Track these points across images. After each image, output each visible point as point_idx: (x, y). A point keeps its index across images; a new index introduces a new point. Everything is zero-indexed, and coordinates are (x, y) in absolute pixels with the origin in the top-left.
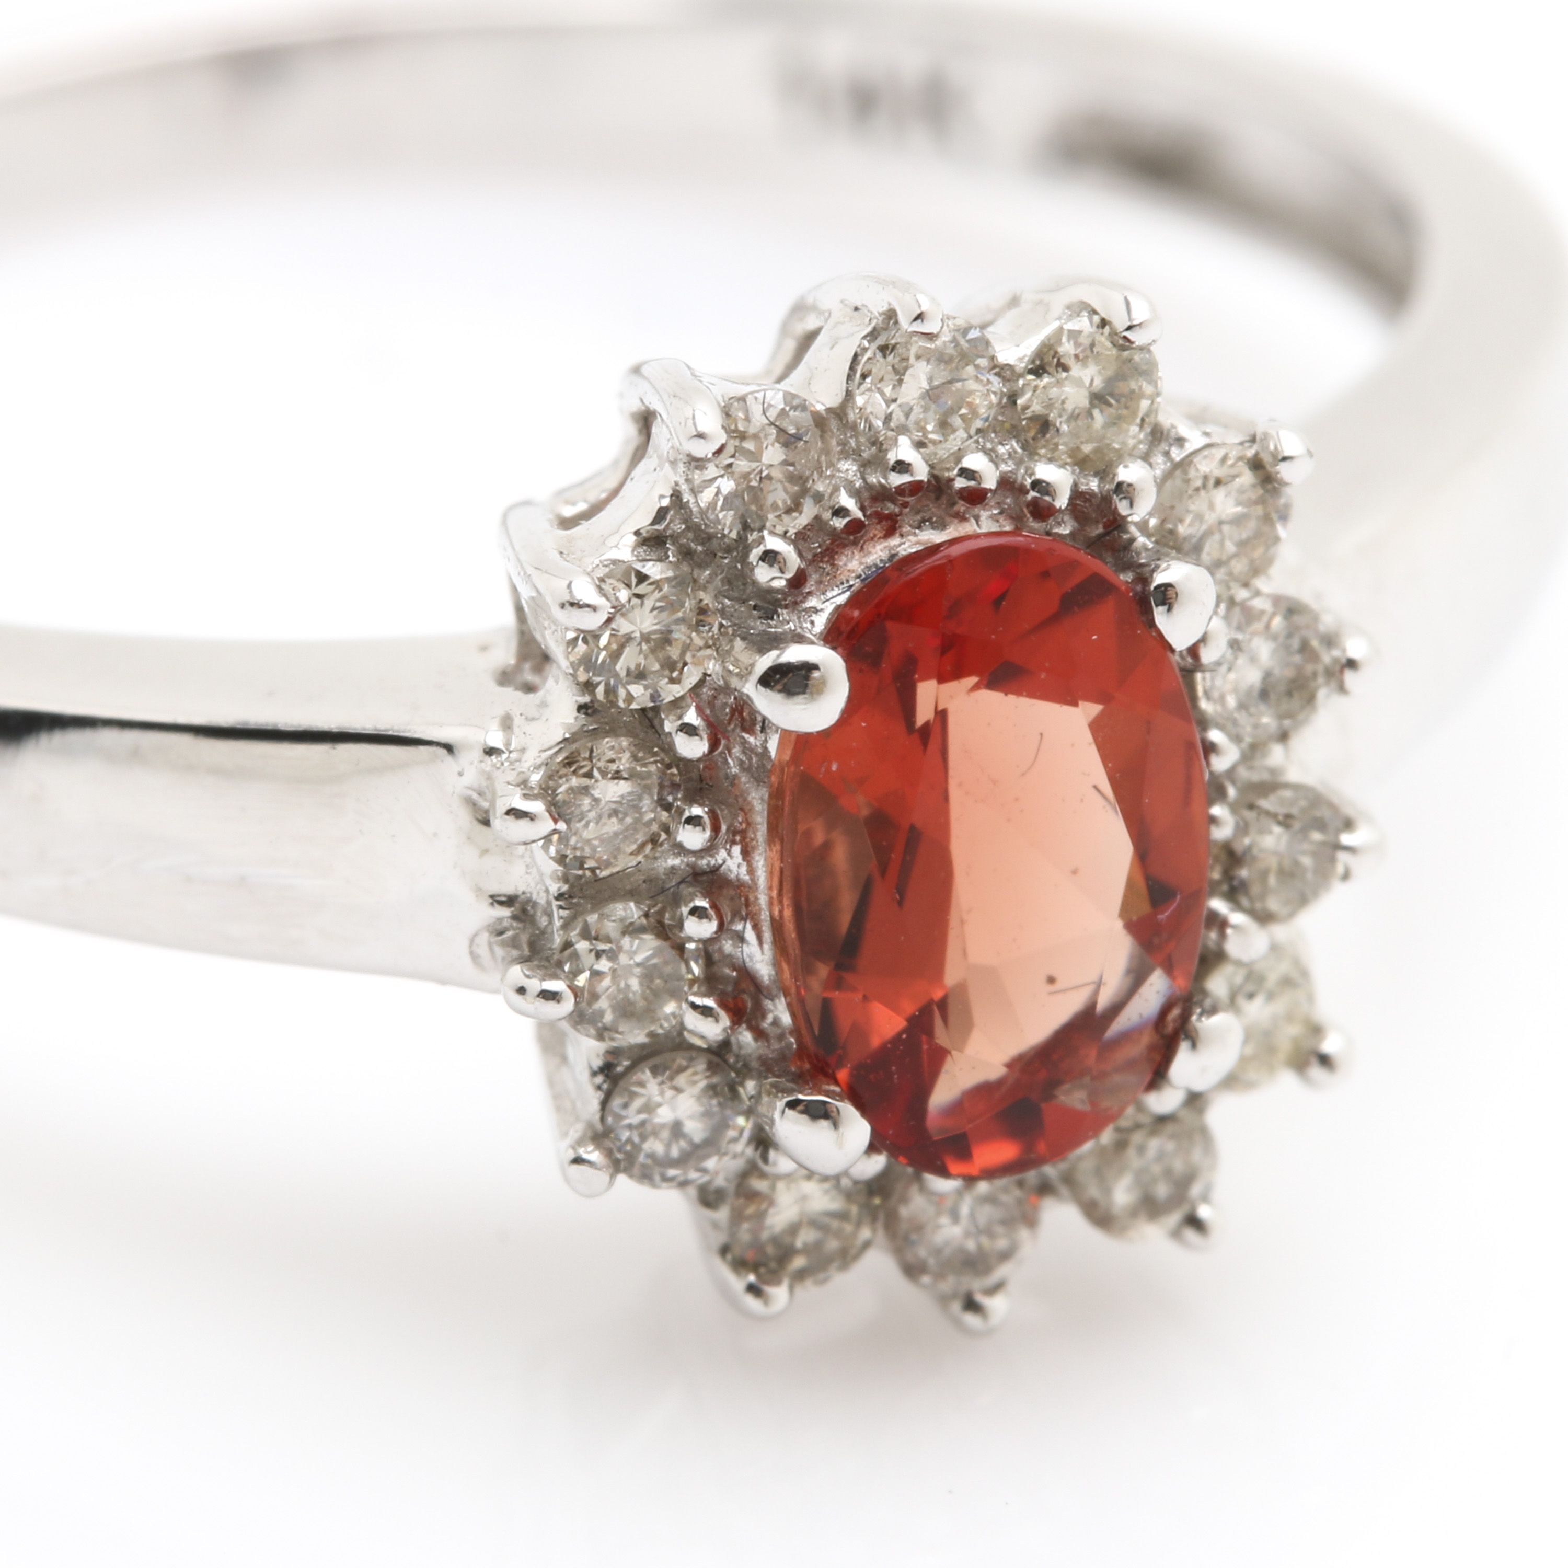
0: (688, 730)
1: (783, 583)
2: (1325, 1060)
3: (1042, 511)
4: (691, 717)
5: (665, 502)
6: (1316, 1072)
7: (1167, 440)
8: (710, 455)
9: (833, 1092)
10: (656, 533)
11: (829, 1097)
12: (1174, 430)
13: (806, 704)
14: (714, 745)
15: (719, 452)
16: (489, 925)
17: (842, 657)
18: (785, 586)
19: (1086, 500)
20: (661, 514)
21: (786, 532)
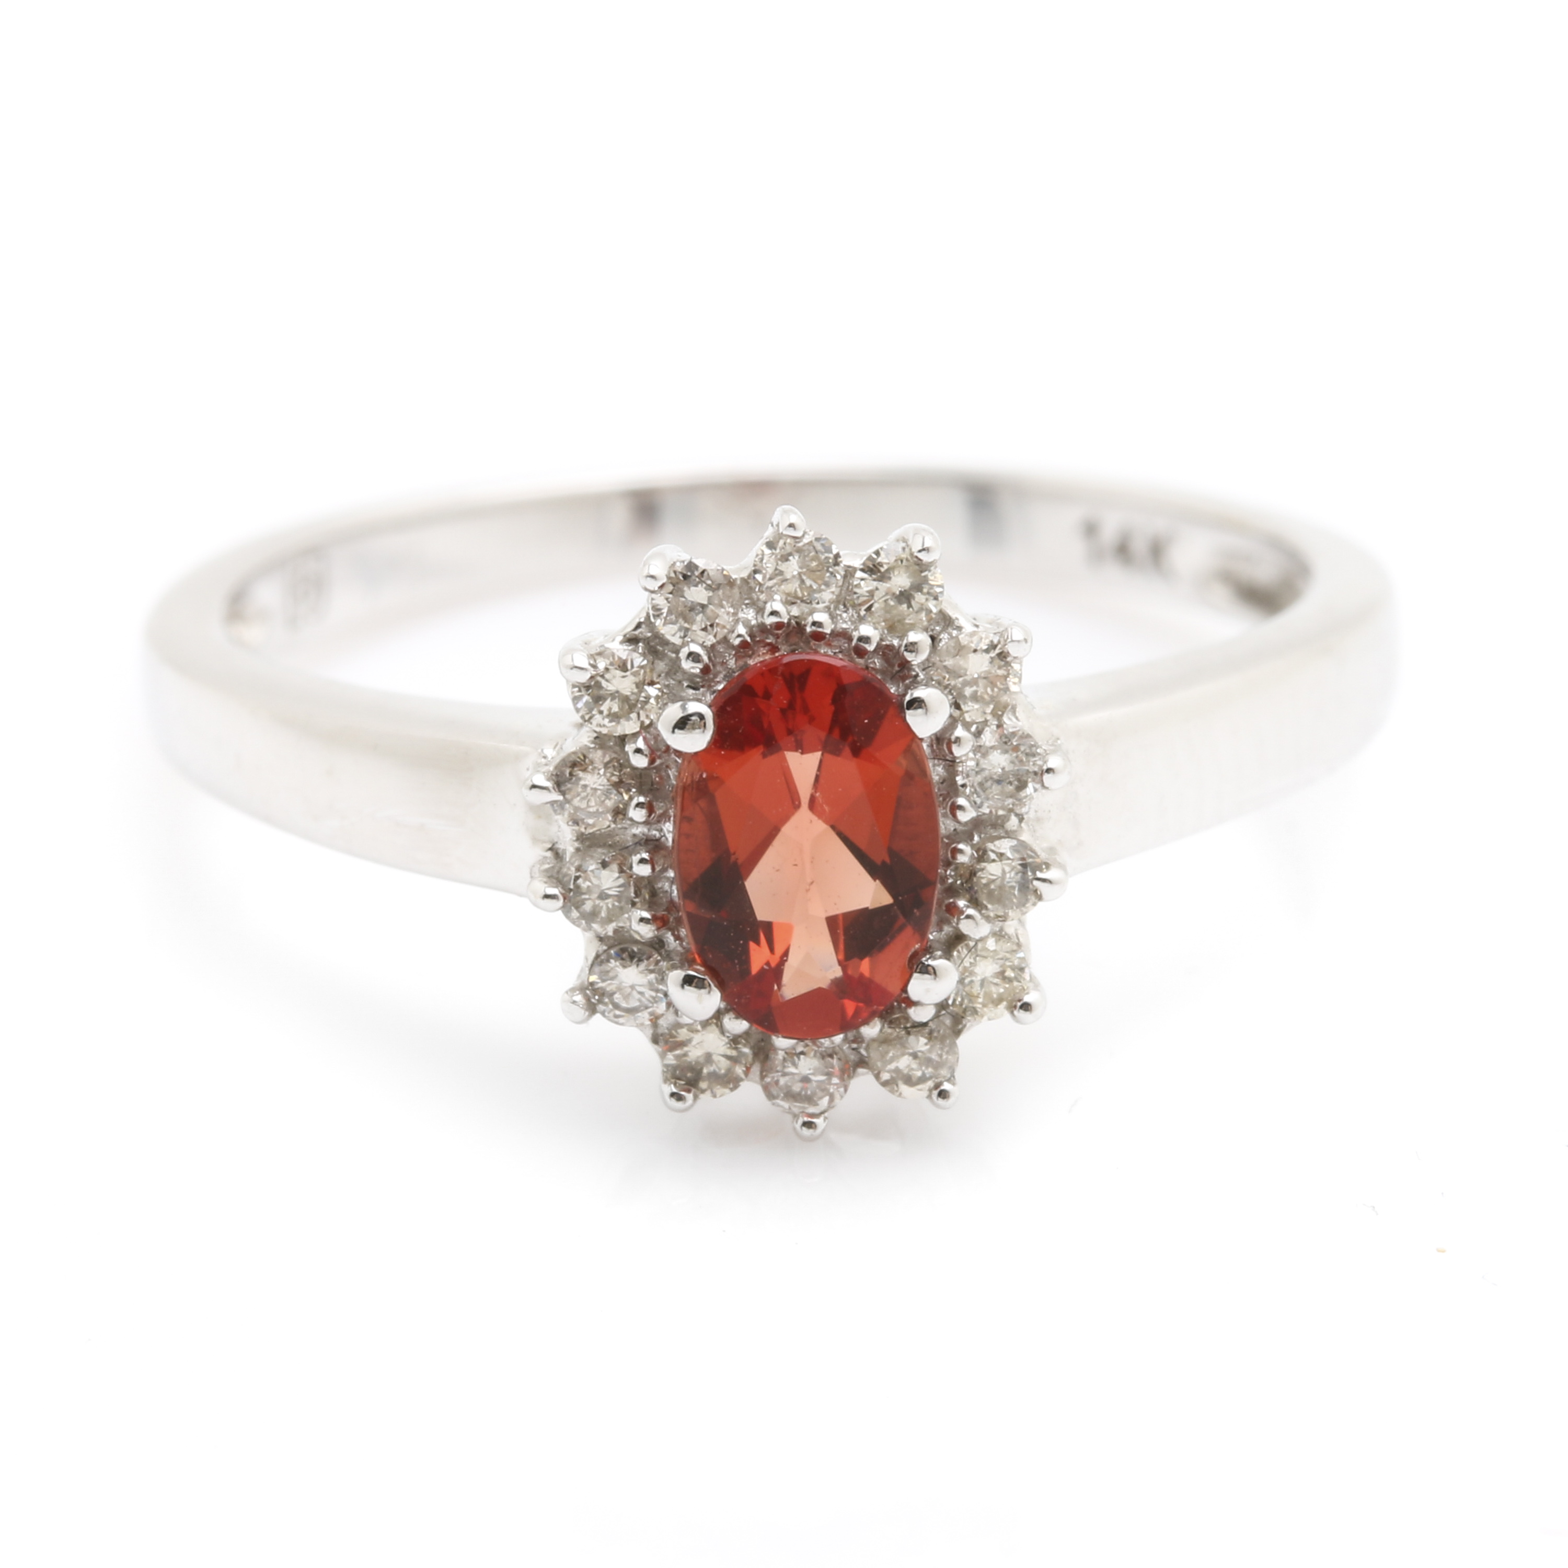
0: (638, 751)
1: (698, 671)
2: (1026, 1007)
3: (860, 652)
4: (640, 743)
5: (642, 620)
6: (1020, 1014)
7: (952, 626)
8: (656, 589)
9: (698, 970)
10: (634, 637)
11: (697, 972)
12: (956, 621)
13: (686, 734)
14: (652, 761)
15: (662, 587)
16: (540, 860)
17: (713, 712)
18: (699, 673)
19: (891, 650)
20: (639, 626)
21: (704, 642)
